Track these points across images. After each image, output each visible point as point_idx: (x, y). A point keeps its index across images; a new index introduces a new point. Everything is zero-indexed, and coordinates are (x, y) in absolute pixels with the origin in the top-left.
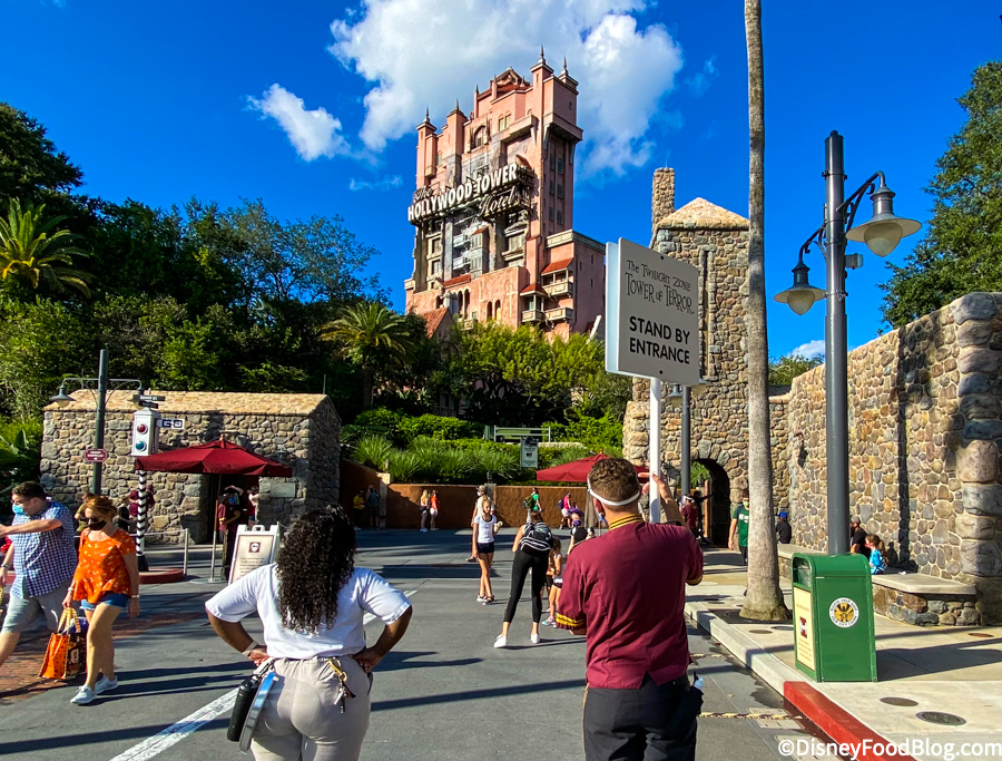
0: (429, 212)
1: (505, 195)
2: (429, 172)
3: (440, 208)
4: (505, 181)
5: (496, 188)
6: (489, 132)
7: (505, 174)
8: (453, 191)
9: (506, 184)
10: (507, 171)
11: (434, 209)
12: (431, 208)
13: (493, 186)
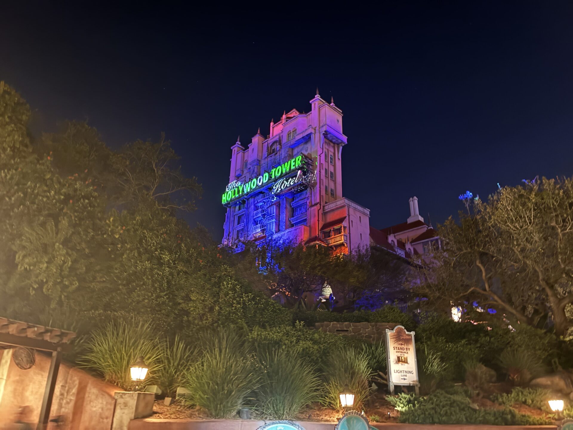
0: (237, 195)
1: (292, 178)
2: (238, 173)
3: (245, 192)
4: (293, 168)
5: (286, 173)
6: (280, 144)
7: (293, 164)
8: (255, 180)
9: (294, 170)
10: (295, 161)
11: (240, 193)
12: (239, 193)
13: (284, 172)
